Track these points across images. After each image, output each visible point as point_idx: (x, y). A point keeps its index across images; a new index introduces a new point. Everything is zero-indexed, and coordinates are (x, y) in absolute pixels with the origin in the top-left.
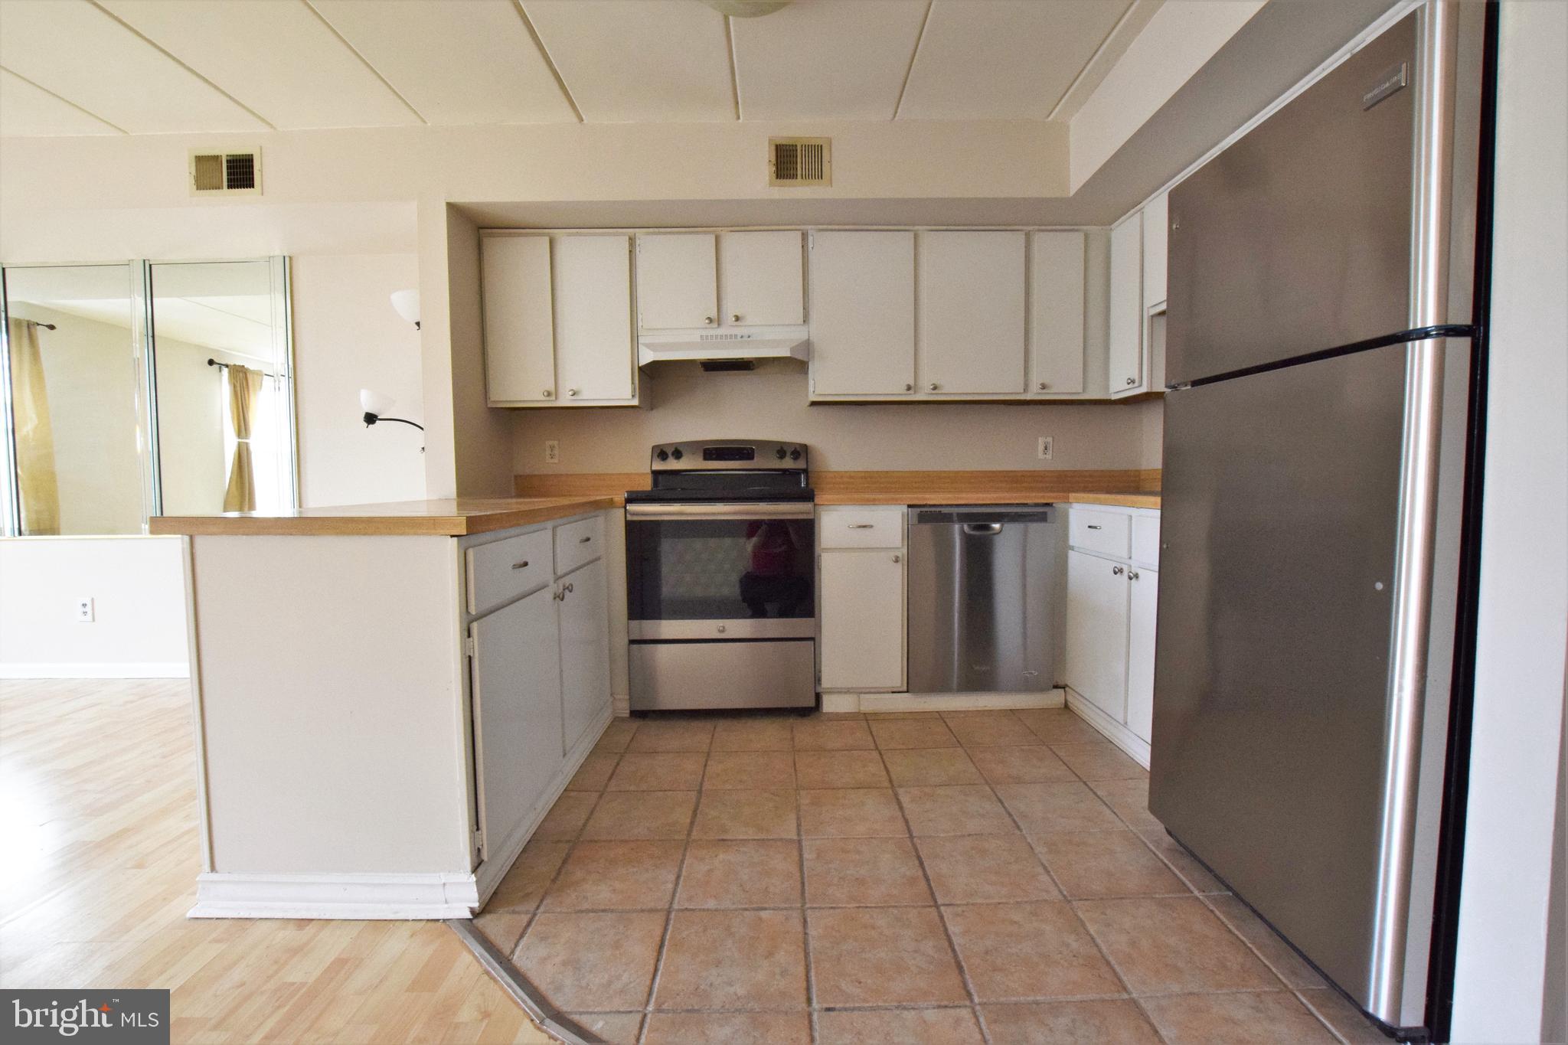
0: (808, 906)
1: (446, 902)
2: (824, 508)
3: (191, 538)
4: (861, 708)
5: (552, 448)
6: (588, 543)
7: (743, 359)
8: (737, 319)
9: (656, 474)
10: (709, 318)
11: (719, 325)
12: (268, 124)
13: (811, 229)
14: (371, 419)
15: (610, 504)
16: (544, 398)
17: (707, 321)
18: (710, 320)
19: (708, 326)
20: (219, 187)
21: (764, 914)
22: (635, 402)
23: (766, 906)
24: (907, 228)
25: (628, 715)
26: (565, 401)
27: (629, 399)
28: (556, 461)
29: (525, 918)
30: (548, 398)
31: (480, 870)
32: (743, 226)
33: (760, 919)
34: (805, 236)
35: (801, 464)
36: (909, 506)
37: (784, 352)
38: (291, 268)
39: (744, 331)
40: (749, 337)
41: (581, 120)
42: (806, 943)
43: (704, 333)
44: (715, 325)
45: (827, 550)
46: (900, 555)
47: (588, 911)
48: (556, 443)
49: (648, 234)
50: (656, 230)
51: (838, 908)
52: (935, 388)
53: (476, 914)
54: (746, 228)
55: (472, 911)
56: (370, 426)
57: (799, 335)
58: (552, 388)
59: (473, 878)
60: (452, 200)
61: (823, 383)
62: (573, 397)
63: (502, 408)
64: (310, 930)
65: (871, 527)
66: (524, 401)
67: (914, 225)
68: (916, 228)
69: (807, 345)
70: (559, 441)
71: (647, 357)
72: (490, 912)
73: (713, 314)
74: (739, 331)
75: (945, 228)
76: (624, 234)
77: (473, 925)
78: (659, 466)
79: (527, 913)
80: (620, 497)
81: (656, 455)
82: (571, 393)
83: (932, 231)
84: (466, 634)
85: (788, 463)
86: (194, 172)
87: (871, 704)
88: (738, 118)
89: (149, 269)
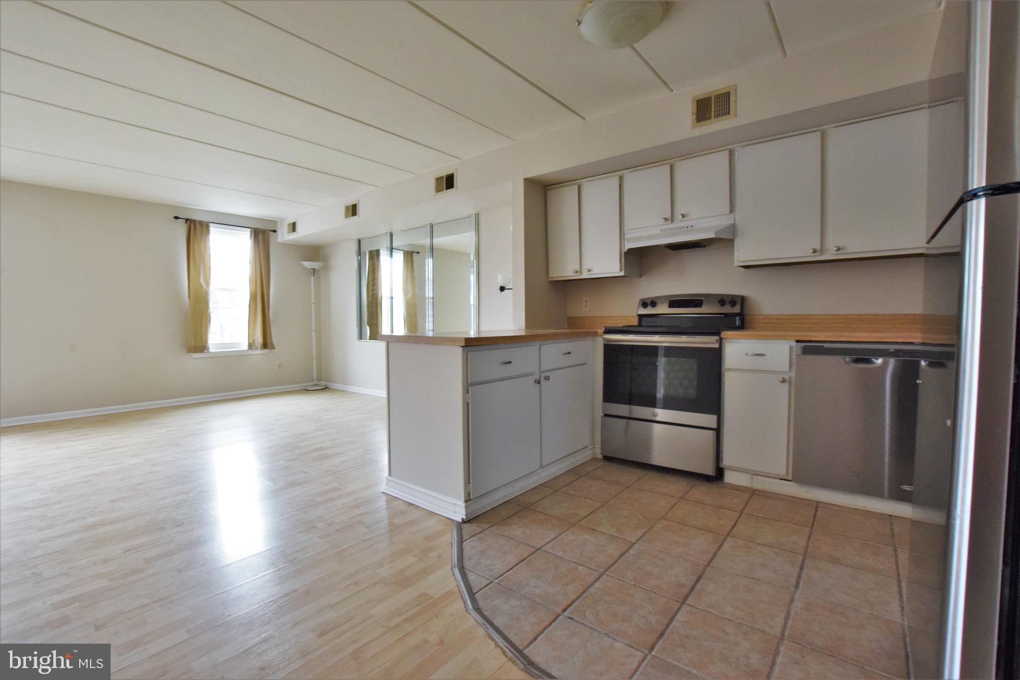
0: (607, 573)
1: (455, 512)
2: (728, 340)
3: (388, 343)
4: (754, 485)
5: (586, 302)
6: (569, 355)
7: (690, 241)
8: (683, 216)
9: (641, 317)
10: (665, 218)
11: (672, 221)
12: (458, 158)
13: (737, 147)
14: (502, 289)
15: (595, 334)
16: (574, 274)
17: (664, 220)
18: (666, 219)
19: (664, 223)
20: (442, 190)
21: (580, 568)
22: (622, 274)
23: (585, 565)
24: (815, 129)
25: (602, 458)
26: (585, 275)
27: (618, 272)
28: (587, 309)
29: (480, 530)
30: (576, 274)
31: (469, 503)
32: (688, 155)
33: (577, 568)
34: (731, 153)
35: (737, 309)
36: (798, 341)
37: (711, 235)
38: (478, 218)
39: (689, 223)
40: (692, 227)
41: (584, 119)
42: (588, 588)
43: (663, 227)
44: (669, 222)
45: (729, 370)
46: (787, 377)
47: (506, 536)
48: (587, 298)
49: (630, 172)
50: (635, 169)
51: (622, 580)
52: (838, 249)
53: (464, 522)
54: (689, 156)
55: (463, 519)
56: (502, 292)
57: (727, 221)
58: (578, 269)
59: (464, 505)
60: (526, 177)
61: (744, 253)
62: (589, 273)
63: (558, 281)
64: (411, 507)
65: (764, 355)
66: (566, 276)
67: (822, 125)
68: (824, 127)
69: (733, 228)
70: (590, 297)
71: (628, 246)
72: (471, 523)
73: (668, 215)
74: (685, 224)
75: (849, 122)
76: (616, 175)
77: (460, 525)
78: (643, 311)
79: (482, 528)
80: (601, 331)
81: (640, 305)
82: (587, 270)
83: (838, 126)
84: (466, 391)
85: (727, 309)
86: (435, 186)
87: (760, 484)
88: (672, 91)
89: (432, 226)
